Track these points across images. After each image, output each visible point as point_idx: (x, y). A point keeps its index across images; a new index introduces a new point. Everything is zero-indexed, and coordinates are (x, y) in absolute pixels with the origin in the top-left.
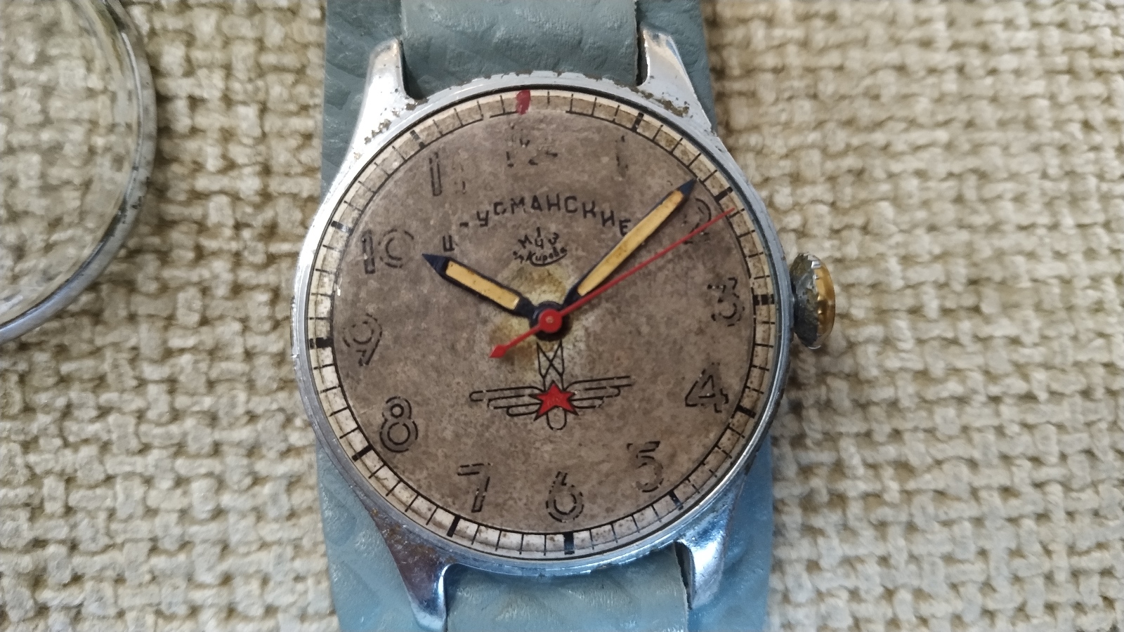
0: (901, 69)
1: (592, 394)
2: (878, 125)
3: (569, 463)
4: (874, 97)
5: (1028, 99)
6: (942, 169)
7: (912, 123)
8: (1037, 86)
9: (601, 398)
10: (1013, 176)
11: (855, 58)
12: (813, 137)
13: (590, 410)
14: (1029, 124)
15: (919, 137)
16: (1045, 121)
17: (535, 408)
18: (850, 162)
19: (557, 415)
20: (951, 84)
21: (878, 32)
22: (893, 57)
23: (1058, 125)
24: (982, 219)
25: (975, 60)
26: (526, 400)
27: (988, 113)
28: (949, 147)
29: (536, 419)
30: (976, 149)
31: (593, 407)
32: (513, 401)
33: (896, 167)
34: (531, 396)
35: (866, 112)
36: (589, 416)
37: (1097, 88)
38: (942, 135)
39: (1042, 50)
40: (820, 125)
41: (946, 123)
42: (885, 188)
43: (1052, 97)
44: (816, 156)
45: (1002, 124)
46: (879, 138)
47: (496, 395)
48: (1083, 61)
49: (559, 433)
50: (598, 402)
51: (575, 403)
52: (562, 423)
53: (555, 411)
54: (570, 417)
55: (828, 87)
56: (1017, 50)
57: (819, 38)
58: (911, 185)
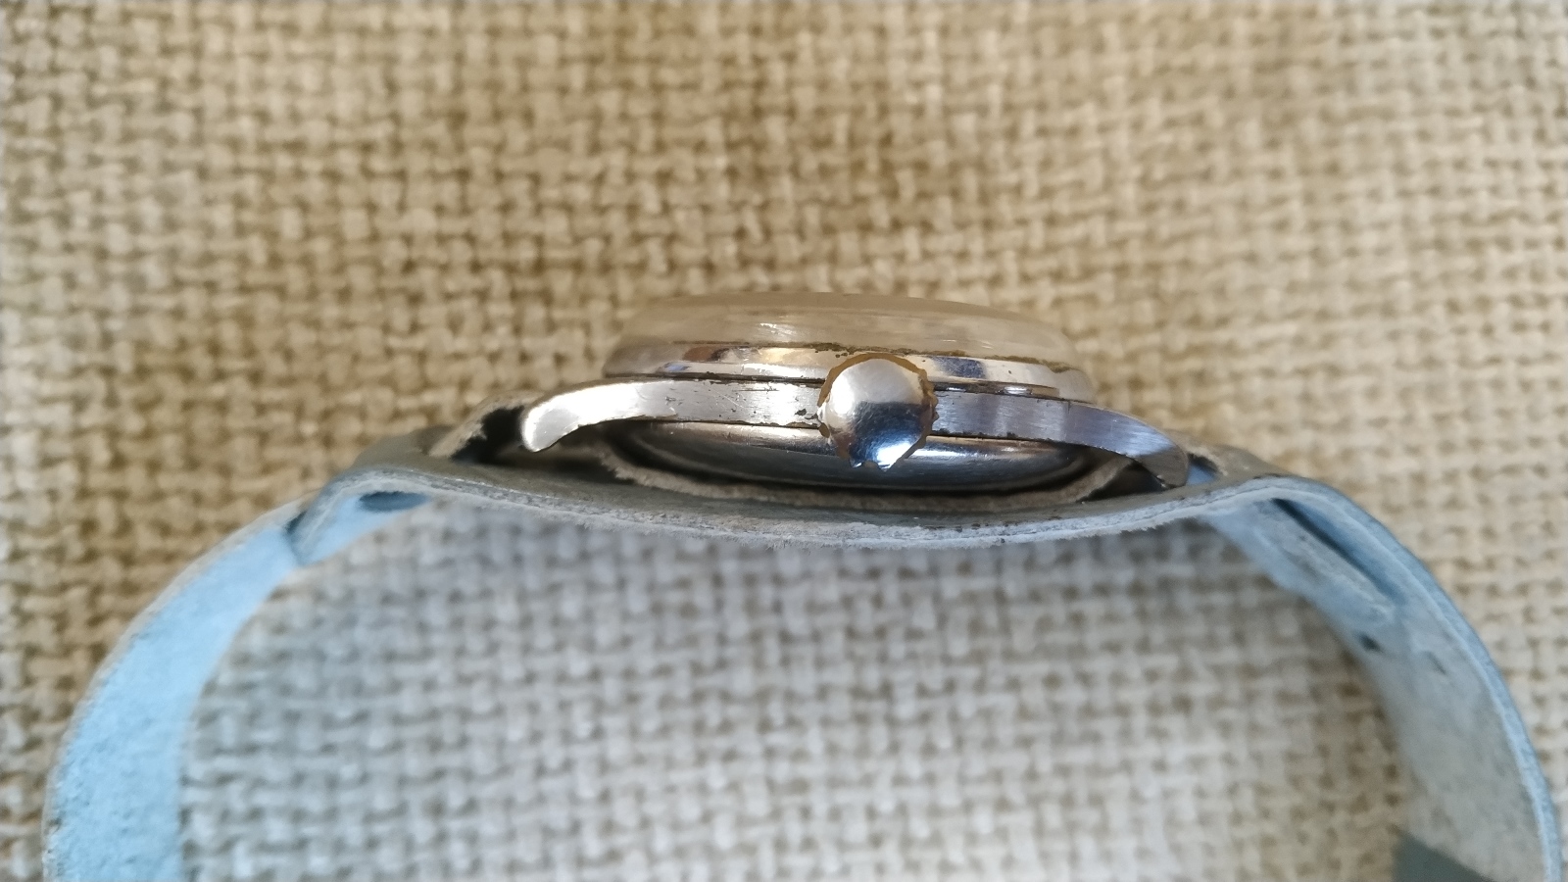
0: (1251, 258)
2: (1222, 322)
4: (1220, 291)
5: (1387, 282)
6: (1287, 366)
7: (1261, 318)
8: (1399, 265)
10: (1366, 368)
11: (1201, 250)
12: (1154, 339)
14: (1388, 311)
15: (1266, 332)
16: (1406, 303)
18: (1193, 364)
20: (1304, 270)
21: (1228, 217)
22: (1241, 246)
23: (1420, 308)
24: (1330, 416)
25: (1333, 242)
27: (1343, 301)
28: (1299, 341)
30: (1328, 341)
33: (1240, 365)
35: (1210, 308)
37: (1466, 262)
38: (1291, 329)
39: (1407, 222)
40: (1160, 325)
41: (1295, 316)
42: (1227, 389)
43: (1415, 276)
44: (1154, 359)
45: (1359, 312)
46: (1222, 336)
48: (1455, 233)
55: (1171, 284)
56: (1382, 226)
57: (1165, 231)
58: (1256, 385)
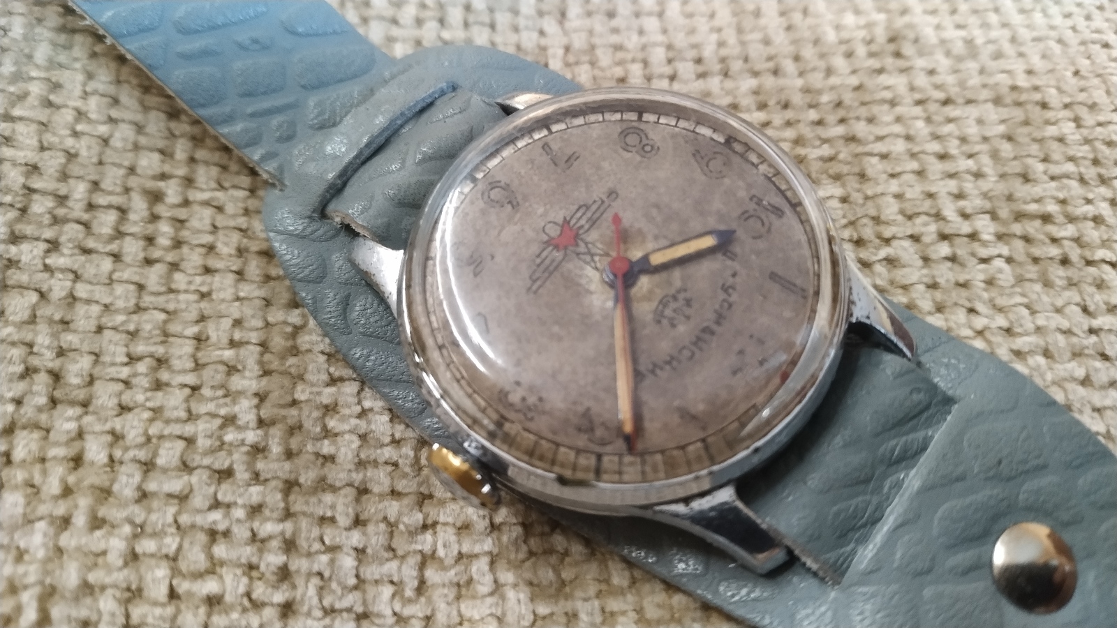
1: (547, 262)
3: (518, 216)
9: (539, 265)
13: (537, 252)
17: (572, 223)
19: (554, 231)
26: (582, 222)
29: (565, 218)
31: (538, 256)
32: (589, 214)
34: (582, 227)
36: (535, 249)
47: (602, 209)
49: (543, 224)
50: (538, 261)
51: (551, 248)
52: (547, 231)
53: (558, 233)
54: (545, 238)
